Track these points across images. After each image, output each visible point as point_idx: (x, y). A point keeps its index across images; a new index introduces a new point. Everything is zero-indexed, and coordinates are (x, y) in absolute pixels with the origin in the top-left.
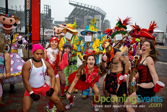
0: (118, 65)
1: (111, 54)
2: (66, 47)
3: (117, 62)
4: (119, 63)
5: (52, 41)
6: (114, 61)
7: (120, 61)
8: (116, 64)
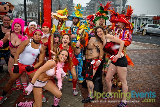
0: (93, 51)
1: (85, 40)
2: (56, 36)
3: (91, 48)
4: (94, 48)
5: (43, 27)
6: (89, 47)
7: (94, 47)
8: (91, 50)
